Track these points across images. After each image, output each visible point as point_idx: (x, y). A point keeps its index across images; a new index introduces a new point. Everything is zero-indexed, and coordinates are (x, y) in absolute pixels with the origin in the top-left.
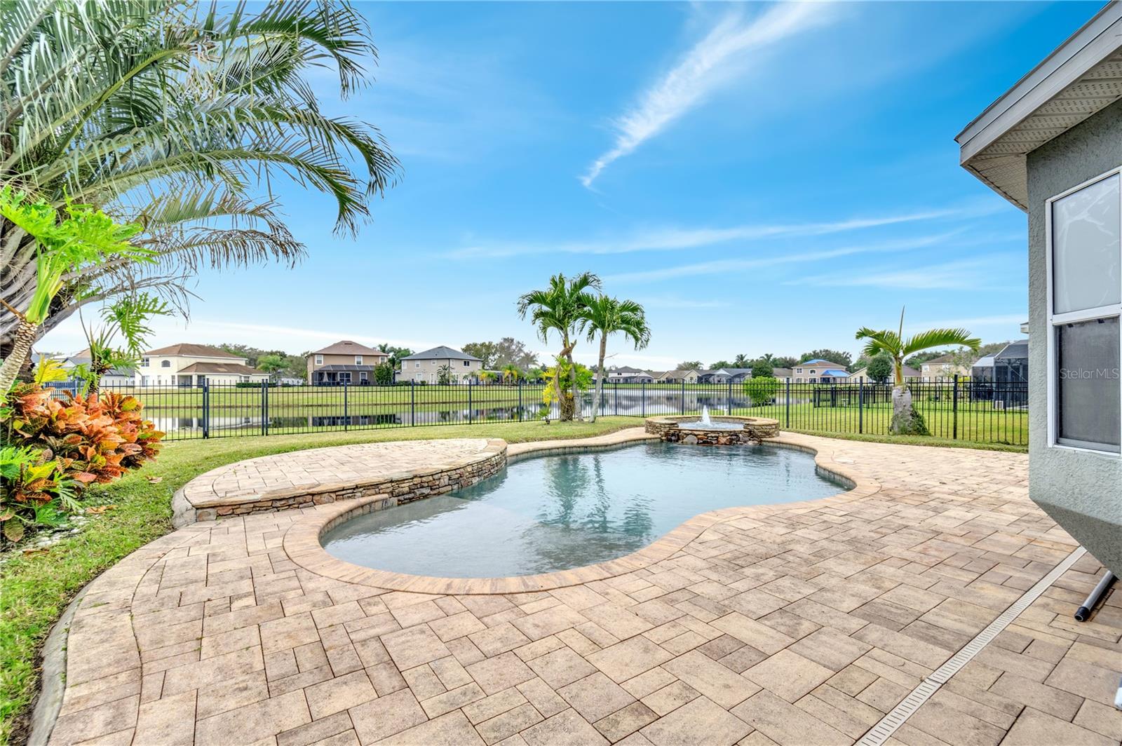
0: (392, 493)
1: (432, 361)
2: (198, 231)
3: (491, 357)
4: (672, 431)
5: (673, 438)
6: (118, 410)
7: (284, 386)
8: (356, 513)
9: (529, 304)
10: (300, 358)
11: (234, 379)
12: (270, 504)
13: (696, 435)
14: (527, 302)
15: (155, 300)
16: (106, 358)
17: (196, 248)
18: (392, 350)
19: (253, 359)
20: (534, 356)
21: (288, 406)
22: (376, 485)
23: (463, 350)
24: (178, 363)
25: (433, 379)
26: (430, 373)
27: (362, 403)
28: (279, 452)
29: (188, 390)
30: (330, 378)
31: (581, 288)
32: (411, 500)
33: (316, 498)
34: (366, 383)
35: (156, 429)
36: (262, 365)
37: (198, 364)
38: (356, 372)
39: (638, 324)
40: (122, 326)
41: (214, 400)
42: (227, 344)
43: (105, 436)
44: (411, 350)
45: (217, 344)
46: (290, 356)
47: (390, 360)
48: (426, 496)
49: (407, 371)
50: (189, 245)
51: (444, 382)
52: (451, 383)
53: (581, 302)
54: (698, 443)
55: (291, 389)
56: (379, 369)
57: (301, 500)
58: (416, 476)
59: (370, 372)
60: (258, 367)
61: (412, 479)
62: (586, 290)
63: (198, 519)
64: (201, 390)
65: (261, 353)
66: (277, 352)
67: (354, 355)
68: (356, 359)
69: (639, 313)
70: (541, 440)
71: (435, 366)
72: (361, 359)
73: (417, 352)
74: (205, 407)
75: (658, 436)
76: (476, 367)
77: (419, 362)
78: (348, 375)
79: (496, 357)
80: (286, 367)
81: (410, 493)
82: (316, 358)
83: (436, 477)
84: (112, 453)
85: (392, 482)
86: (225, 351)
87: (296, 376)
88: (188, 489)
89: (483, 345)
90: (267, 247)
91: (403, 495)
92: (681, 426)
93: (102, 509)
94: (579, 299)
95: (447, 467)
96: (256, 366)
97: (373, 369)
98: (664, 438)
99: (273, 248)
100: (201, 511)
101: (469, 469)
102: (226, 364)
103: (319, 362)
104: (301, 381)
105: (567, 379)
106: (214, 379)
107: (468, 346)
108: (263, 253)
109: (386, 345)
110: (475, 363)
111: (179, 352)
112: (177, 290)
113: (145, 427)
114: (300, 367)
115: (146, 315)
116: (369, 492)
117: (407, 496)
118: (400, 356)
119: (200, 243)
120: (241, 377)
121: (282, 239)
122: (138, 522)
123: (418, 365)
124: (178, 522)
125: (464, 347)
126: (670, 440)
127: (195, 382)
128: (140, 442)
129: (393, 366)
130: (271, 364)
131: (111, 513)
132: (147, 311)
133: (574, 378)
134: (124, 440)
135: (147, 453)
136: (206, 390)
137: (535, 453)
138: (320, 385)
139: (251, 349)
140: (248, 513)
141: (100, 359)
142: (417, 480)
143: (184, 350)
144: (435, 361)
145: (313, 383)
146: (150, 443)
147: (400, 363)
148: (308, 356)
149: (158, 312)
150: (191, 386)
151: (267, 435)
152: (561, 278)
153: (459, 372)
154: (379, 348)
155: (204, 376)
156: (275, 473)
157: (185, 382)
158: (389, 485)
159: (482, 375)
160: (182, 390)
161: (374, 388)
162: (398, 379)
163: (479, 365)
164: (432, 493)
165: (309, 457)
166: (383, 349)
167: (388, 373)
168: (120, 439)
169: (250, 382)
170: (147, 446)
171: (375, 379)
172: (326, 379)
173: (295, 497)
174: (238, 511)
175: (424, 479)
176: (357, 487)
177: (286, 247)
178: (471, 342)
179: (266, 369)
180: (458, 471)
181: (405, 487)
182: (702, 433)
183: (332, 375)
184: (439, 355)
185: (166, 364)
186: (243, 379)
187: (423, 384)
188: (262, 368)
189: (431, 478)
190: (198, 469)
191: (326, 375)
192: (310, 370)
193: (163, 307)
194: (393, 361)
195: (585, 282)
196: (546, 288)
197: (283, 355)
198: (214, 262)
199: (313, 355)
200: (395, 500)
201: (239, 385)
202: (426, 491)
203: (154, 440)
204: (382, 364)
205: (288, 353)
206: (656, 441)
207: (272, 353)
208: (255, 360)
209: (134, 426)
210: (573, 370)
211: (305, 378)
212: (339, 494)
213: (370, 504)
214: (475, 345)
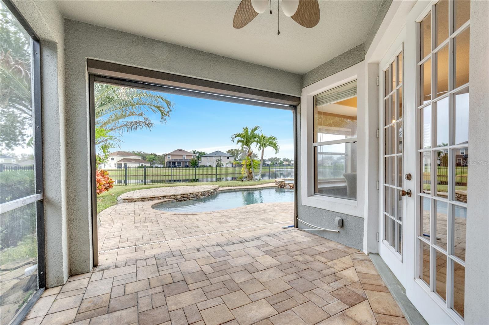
0: (175, 198)
1: (214, 157)
2: (124, 122)
3: (239, 155)
4: (282, 184)
5: (282, 186)
6: (103, 175)
7: (156, 167)
8: (164, 203)
9: (235, 137)
10: (162, 156)
11: (137, 165)
12: (141, 199)
13: (290, 185)
14: (234, 137)
15: (112, 144)
16: (99, 160)
17: (123, 127)
18: (198, 152)
19: (144, 157)
20: (256, 154)
21: (157, 175)
22: (170, 196)
23: (227, 152)
24: (117, 159)
25: (214, 165)
26: (213, 162)
27: (185, 174)
28: (147, 188)
29: (121, 169)
30: (173, 164)
31: (254, 131)
32: (180, 201)
33: (153, 198)
34: (187, 166)
35: (113, 180)
36: (147, 159)
37: (124, 159)
38: (183, 162)
39: (275, 144)
40: (103, 151)
41: (129, 173)
42: (135, 151)
43: (101, 181)
44: (206, 152)
45: (131, 151)
46: (158, 155)
47: (197, 157)
48: (185, 200)
49: (204, 161)
50: (121, 127)
51: (218, 166)
52: (221, 166)
53: (254, 136)
54: (290, 188)
55: (158, 169)
56: (192, 160)
57: (149, 199)
58: (182, 194)
59: (189, 162)
60: (146, 160)
61: (181, 195)
62: (256, 132)
63: (123, 202)
64: (125, 169)
65: (147, 154)
66: (153, 154)
67: (183, 155)
68: (183, 157)
69: (276, 140)
70: (234, 186)
71: (215, 159)
72: (185, 157)
73: (208, 153)
74: (126, 176)
75: (277, 185)
76: (232, 159)
77: (208, 158)
78: (180, 163)
79: (241, 155)
80: (157, 160)
81: (180, 199)
82: (168, 156)
83: (188, 195)
84: (102, 186)
85: (175, 195)
86: (134, 154)
87: (160, 164)
88: (121, 196)
89: (235, 150)
90: (143, 125)
91: (178, 199)
92: (286, 182)
93: (100, 200)
94: (253, 135)
95: (192, 192)
96: (145, 160)
97: (190, 161)
98: (279, 186)
99: (145, 125)
100: (124, 200)
101: (200, 193)
102: (134, 159)
103: (169, 158)
104: (163, 166)
105: (250, 165)
106: (129, 165)
107: (229, 150)
108: (142, 126)
109: (195, 151)
110: (231, 158)
111: (117, 155)
112: (118, 140)
113: (110, 179)
114: (162, 160)
115: (109, 148)
116: (168, 198)
117: (179, 200)
118: (201, 155)
119: (124, 126)
120: (140, 164)
121: (148, 122)
122: (109, 202)
123: (208, 159)
124: (119, 203)
125: (227, 151)
126: (281, 187)
127: (123, 166)
128: (109, 183)
129: (198, 159)
130: (151, 159)
131: (102, 201)
132: (110, 147)
133: (252, 165)
134: (105, 182)
135: (110, 187)
136: (126, 169)
137: (229, 191)
138: (170, 167)
139: (144, 153)
140: (136, 202)
141: (98, 161)
142: (182, 196)
143: (119, 153)
144: (215, 157)
145: (167, 166)
146: (111, 184)
147: (201, 158)
148: (165, 156)
149: (113, 147)
150: (122, 168)
151: (146, 184)
152: (246, 128)
153: (224, 161)
154: (192, 152)
155: (126, 164)
156: (144, 193)
157: (119, 166)
158: (174, 196)
159: (234, 163)
160: (119, 169)
161: (190, 168)
162: (200, 164)
163: (233, 159)
164: (187, 199)
165: (155, 190)
166: (194, 152)
167: (196, 162)
168: (104, 182)
169: (143, 166)
170: (110, 185)
171: (191, 165)
172: (171, 165)
173: (147, 198)
174: (133, 201)
175: (185, 195)
176: (164, 196)
177: (148, 125)
178: (230, 149)
179: (149, 161)
180: (196, 194)
181: (179, 197)
182: (292, 184)
183: (174, 163)
184: (217, 154)
185: (112, 159)
186: (140, 165)
187: (210, 166)
188: (147, 160)
189: (187, 195)
190: (123, 192)
191: (171, 163)
192: (166, 161)
193: (114, 146)
194: (198, 158)
195: (256, 129)
196: (241, 132)
197: (155, 155)
198: (128, 131)
199: (167, 155)
200: (176, 201)
201: (139, 167)
202: (185, 199)
203: (112, 183)
204: (193, 159)
205: (158, 154)
206: (276, 187)
207: (151, 154)
208: (145, 157)
209: (107, 179)
210: (252, 161)
211: (164, 164)
212: (159, 198)
213: (168, 201)
214: (232, 150)
